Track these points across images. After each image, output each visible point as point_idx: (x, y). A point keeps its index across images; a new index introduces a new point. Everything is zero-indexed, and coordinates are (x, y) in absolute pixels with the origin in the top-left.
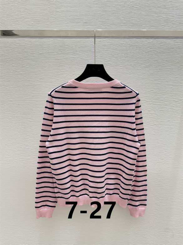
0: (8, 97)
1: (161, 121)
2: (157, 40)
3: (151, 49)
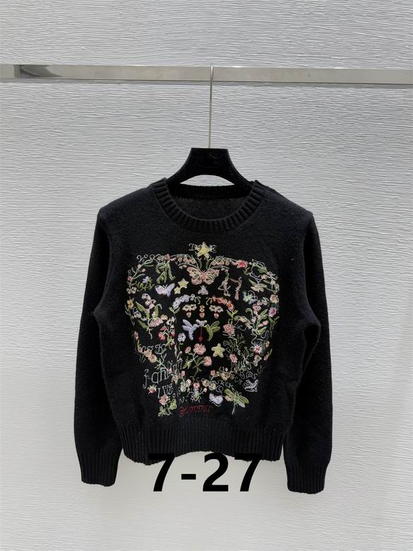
0: (26, 214)
1: (370, 275)
2: (363, 89)
3: (349, 110)
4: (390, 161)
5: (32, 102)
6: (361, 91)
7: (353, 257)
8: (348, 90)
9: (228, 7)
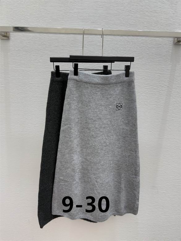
4: (157, 62)
5: (32, 40)
6: (147, 38)
7: (145, 96)
8: (143, 37)
9: (102, 8)
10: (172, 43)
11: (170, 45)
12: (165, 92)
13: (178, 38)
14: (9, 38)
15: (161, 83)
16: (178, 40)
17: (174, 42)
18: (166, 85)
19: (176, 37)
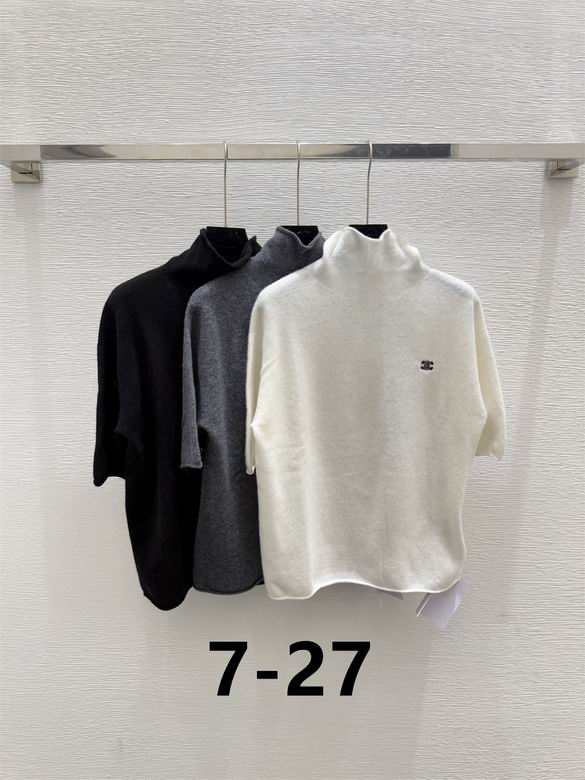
10: (540, 173)
11: (535, 182)
12: (529, 324)
13: (558, 161)
14: (38, 178)
15: (513, 296)
16: (561, 165)
17: (546, 171)
18: (528, 303)
19: (553, 160)
